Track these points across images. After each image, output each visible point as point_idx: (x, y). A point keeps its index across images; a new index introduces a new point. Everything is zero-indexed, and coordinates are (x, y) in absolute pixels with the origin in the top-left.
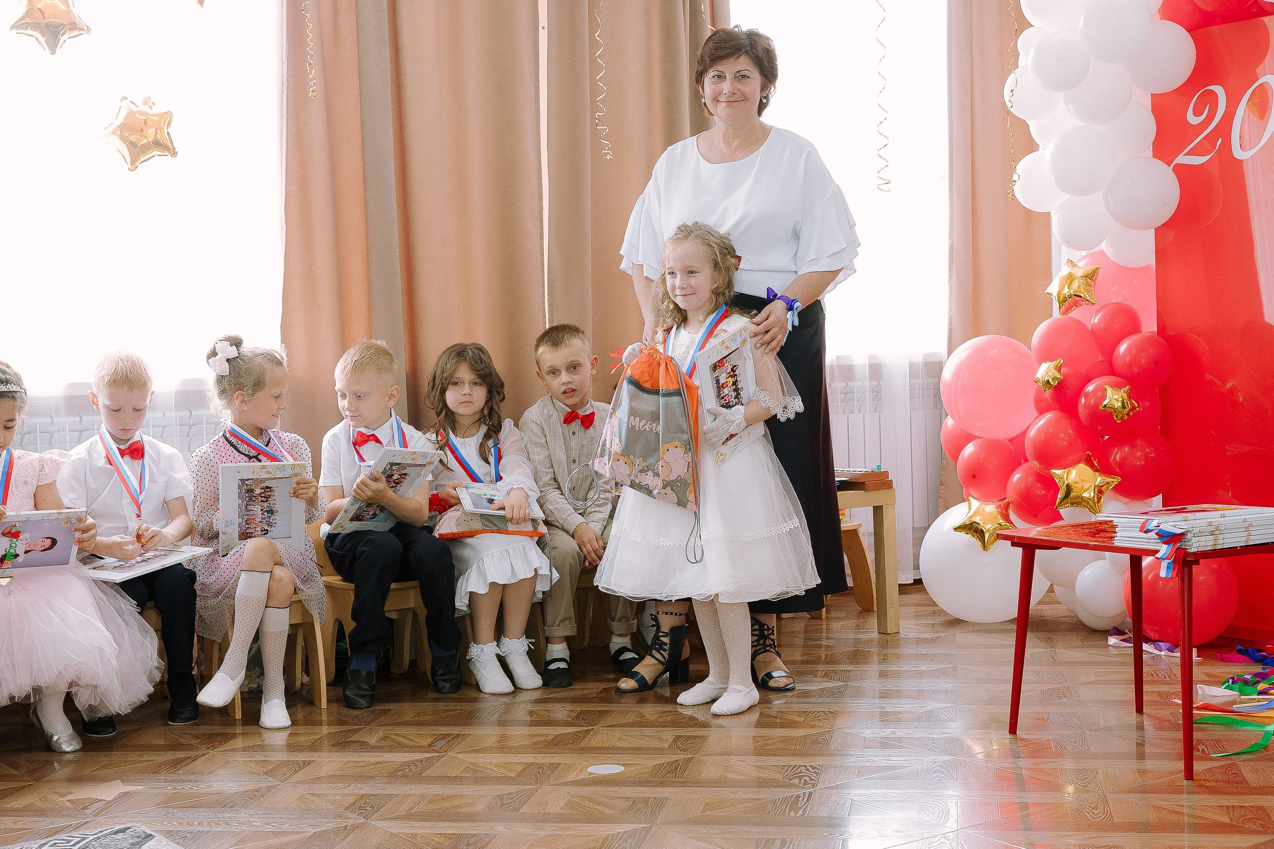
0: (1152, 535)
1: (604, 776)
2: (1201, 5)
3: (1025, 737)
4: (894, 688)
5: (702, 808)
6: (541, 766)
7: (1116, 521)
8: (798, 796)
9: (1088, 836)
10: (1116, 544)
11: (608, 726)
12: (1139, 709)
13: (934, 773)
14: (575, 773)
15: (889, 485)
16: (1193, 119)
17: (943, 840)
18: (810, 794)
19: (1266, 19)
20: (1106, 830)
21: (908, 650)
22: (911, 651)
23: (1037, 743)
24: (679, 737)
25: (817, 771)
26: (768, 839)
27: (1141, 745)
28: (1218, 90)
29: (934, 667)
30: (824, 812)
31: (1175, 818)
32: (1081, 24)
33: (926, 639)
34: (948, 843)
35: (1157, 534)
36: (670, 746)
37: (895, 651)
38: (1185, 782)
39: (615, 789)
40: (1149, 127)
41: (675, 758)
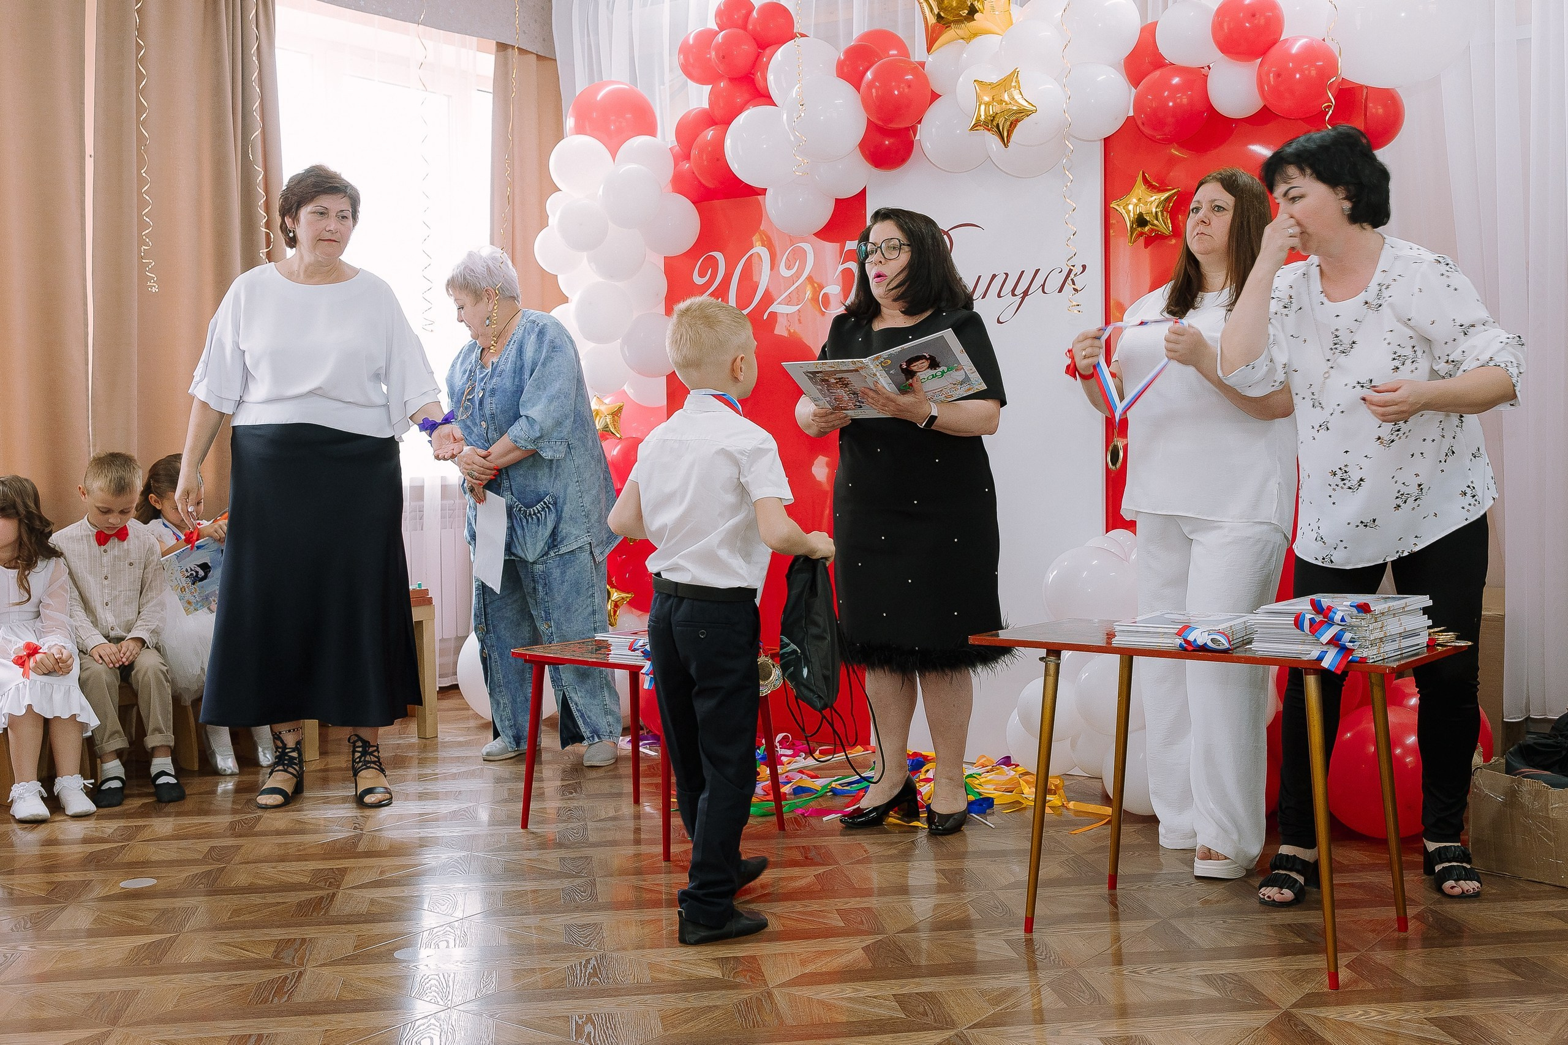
0: (638, 653)
1: (136, 890)
2: (703, 182)
3: (535, 830)
4: (424, 791)
5: (229, 914)
6: (73, 885)
7: (610, 640)
8: (322, 897)
9: (575, 916)
10: (611, 661)
11: (145, 841)
12: (637, 801)
13: (449, 868)
14: (107, 889)
15: (429, 601)
16: (699, 281)
17: (448, 928)
18: (334, 895)
19: (759, 197)
20: (591, 911)
21: (442, 754)
22: (445, 754)
23: (544, 836)
24: (213, 848)
25: (343, 871)
26: (289, 939)
27: (637, 830)
28: (719, 255)
29: (463, 769)
30: (347, 910)
31: (648, 896)
32: (601, 192)
33: (460, 742)
34: (453, 931)
35: (642, 652)
36: (204, 857)
37: (431, 755)
38: (663, 864)
39: (146, 902)
40: (661, 285)
41: (209, 868)
